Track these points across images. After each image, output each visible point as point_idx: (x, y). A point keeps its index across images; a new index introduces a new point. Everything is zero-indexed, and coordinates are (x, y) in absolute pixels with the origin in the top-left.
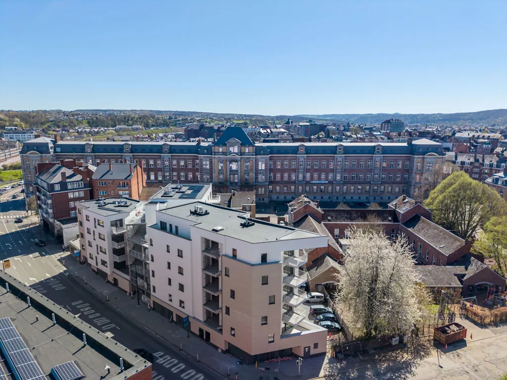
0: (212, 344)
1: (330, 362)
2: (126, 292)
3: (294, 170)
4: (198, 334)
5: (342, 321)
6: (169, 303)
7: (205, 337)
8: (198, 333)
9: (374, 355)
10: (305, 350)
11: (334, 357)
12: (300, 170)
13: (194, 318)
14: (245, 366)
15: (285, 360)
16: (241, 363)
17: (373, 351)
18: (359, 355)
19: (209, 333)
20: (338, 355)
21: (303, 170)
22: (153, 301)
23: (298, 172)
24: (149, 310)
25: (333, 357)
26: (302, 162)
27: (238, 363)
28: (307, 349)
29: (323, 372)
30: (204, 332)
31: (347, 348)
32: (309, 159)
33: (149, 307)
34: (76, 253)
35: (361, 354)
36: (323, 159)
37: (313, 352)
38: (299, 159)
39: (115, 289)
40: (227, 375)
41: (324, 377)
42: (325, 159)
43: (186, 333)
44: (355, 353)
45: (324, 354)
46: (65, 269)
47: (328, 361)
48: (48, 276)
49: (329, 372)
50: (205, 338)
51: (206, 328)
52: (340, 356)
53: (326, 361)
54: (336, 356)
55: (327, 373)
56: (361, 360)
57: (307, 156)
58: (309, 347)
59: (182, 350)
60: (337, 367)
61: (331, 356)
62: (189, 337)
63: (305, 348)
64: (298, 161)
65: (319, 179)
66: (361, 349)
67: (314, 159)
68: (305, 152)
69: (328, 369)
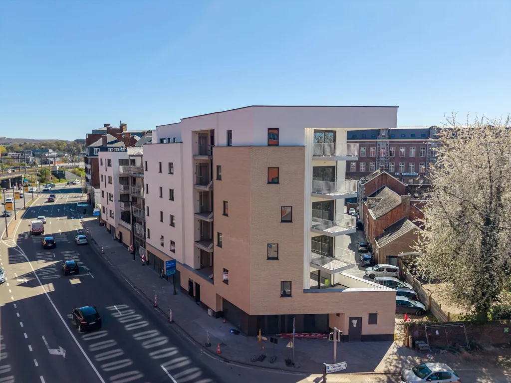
0: (202, 303)
1: (400, 351)
2: (127, 247)
3: (374, 159)
4: (188, 290)
5: (428, 299)
6: (160, 248)
7: (194, 292)
8: (187, 288)
9: (496, 355)
10: (351, 324)
11: (410, 345)
12: (380, 159)
13: (185, 265)
14: (242, 338)
15: (312, 338)
16: (237, 333)
17: (492, 348)
18: (463, 350)
19: (199, 286)
20: (417, 342)
21: (384, 159)
22: (148, 251)
23: (379, 161)
24: (143, 265)
25: (408, 346)
26: (384, 149)
27: (232, 331)
28: (355, 322)
29: (384, 365)
30: (194, 284)
31: (437, 332)
32: (393, 145)
33: (143, 260)
34: (96, 212)
35: (467, 350)
36: (412, 145)
37: (367, 329)
38: (379, 145)
39: (120, 245)
40: (206, 344)
41: (385, 373)
42: (414, 145)
43: (171, 288)
44: (454, 345)
45: (390, 338)
46: (82, 228)
47: (395, 350)
48: (60, 231)
49: (397, 367)
50: (194, 295)
51: (197, 279)
52: (421, 344)
53: (392, 349)
54: (413, 343)
55: (392, 369)
56: (468, 360)
57: (390, 142)
58: (360, 320)
59: (156, 307)
60: (414, 361)
61: (404, 344)
62: (175, 293)
63: (351, 319)
64: (379, 148)
65: (407, 170)
66: (467, 340)
67: (399, 145)
68: (387, 136)
69: (395, 362)
